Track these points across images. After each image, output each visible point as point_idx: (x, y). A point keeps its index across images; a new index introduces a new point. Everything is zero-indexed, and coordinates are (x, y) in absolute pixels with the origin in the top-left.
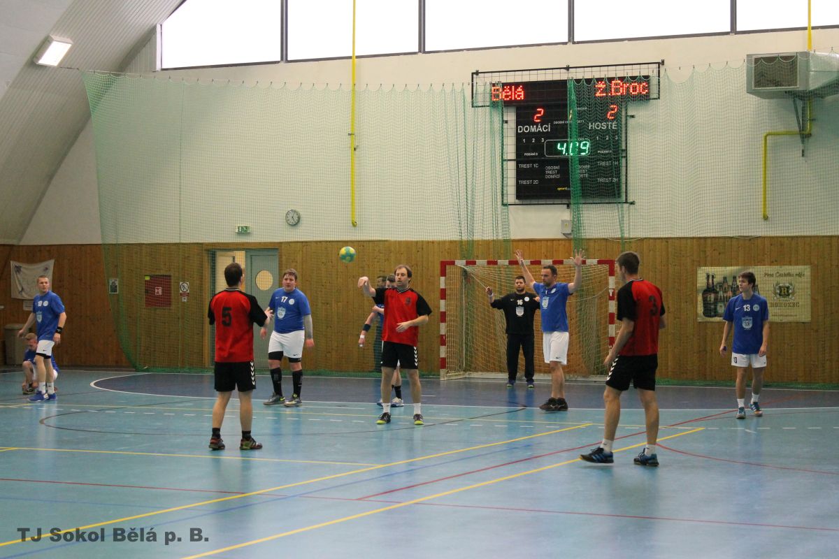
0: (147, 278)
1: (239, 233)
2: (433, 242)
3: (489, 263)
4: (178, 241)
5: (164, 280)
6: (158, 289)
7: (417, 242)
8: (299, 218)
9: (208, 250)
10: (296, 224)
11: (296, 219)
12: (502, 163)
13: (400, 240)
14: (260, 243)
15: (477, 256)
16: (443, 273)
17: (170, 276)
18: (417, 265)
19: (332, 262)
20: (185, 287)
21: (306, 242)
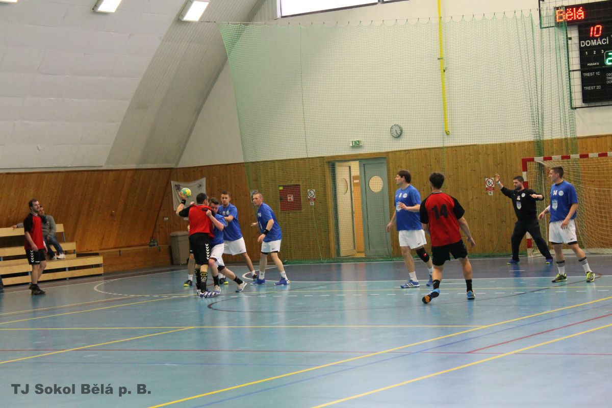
0: (281, 188)
1: (353, 147)
2: (514, 144)
3: (563, 158)
4: (305, 156)
5: (294, 189)
6: (290, 196)
7: (501, 145)
8: (401, 131)
9: (329, 162)
10: (399, 136)
11: (399, 132)
12: (569, 74)
13: (486, 143)
14: (371, 154)
15: (553, 153)
16: (525, 169)
17: (299, 185)
18: (502, 164)
19: (431, 165)
20: (312, 193)
21: (408, 150)
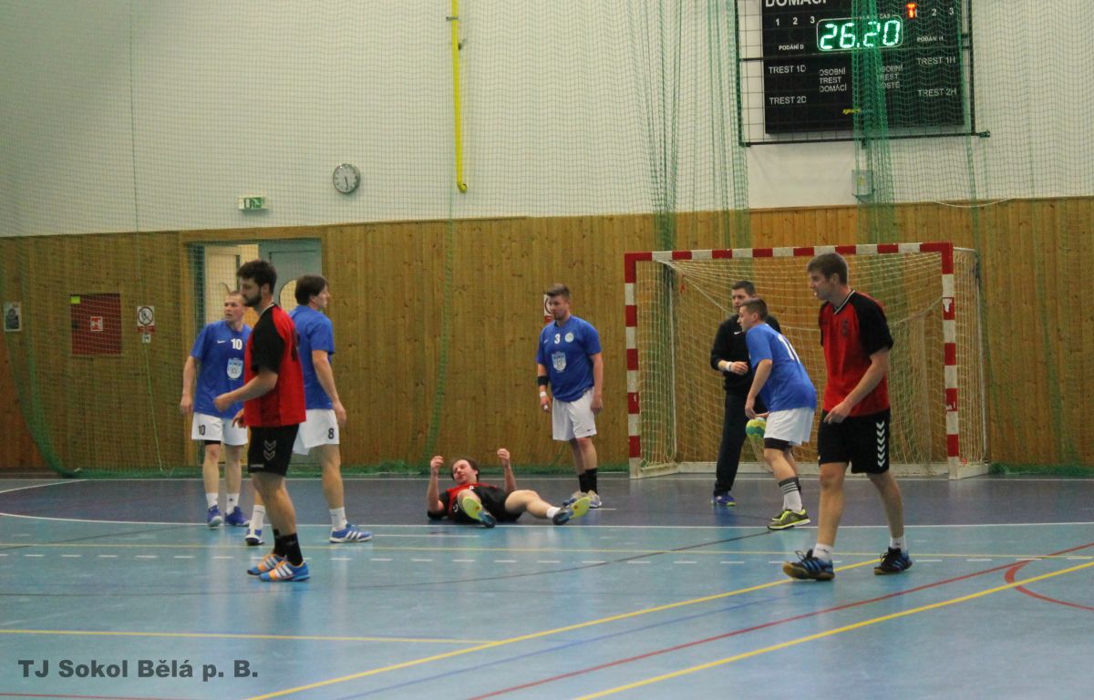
0: (76, 301)
1: (246, 212)
2: (611, 219)
3: (716, 255)
4: (132, 229)
5: (107, 304)
6: (96, 320)
7: (581, 220)
8: (358, 179)
9: (188, 245)
10: (352, 190)
11: (352, 181)
12: (738, 66)
13: (546, 215)
14: (286, 229)
15: (696, 243)
16: (631, 277)
17: (118, 295)
18: (582, 263)
19: (422, 261)
20: (147, 315)
21: (372, 225)
